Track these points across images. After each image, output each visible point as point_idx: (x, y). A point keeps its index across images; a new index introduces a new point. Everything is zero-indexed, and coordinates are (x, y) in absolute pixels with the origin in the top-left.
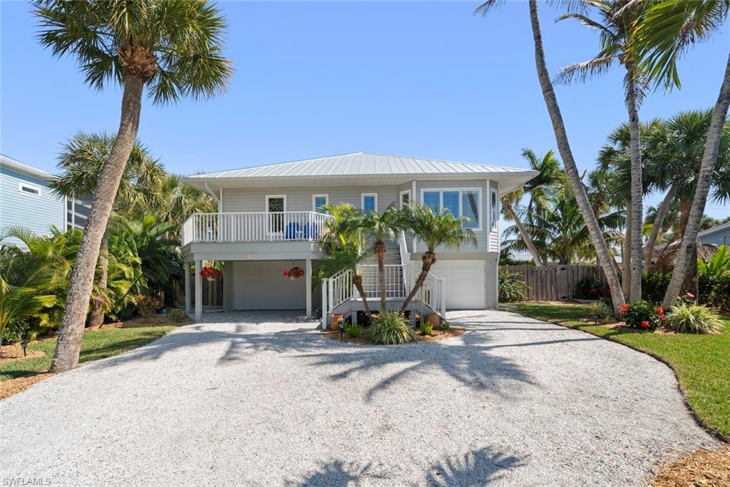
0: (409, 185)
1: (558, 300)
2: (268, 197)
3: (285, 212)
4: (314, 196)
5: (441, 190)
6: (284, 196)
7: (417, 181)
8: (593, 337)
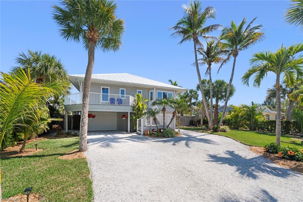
0: (153, 89)
1: (185, 126)
2: (102, 87)
3: (109, 94)
4: (120, 89)
5: (163, 92)
6: (109, 88)
7: (156, 88)
8: (207, 134)
